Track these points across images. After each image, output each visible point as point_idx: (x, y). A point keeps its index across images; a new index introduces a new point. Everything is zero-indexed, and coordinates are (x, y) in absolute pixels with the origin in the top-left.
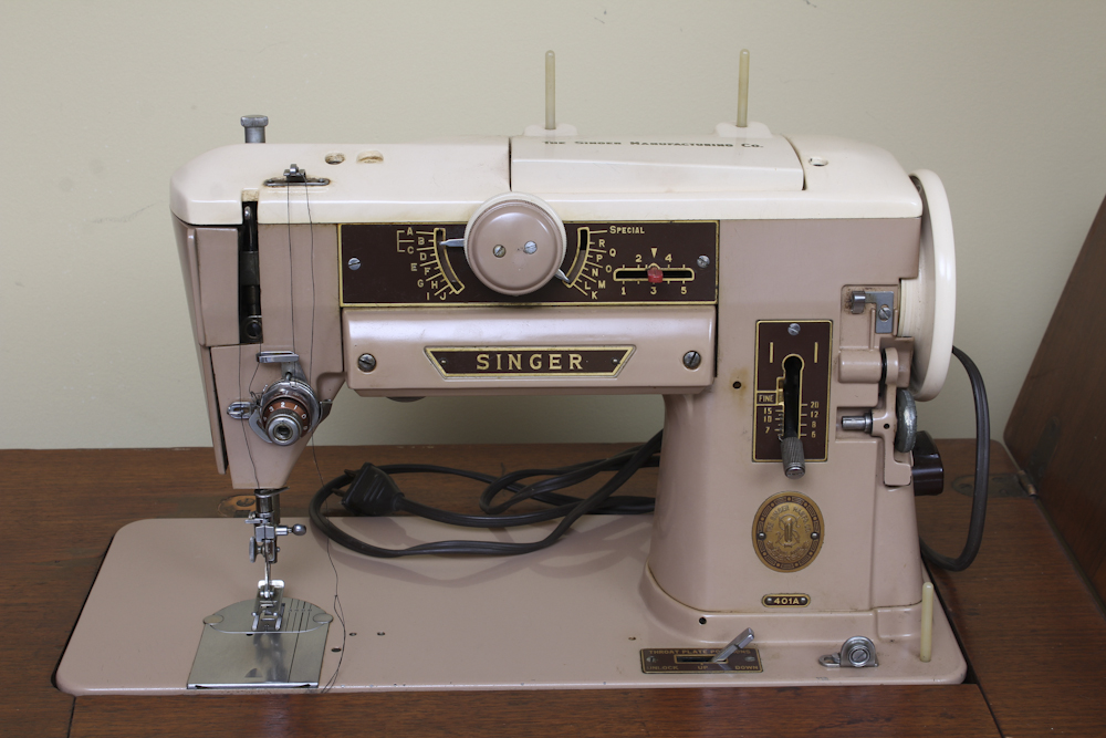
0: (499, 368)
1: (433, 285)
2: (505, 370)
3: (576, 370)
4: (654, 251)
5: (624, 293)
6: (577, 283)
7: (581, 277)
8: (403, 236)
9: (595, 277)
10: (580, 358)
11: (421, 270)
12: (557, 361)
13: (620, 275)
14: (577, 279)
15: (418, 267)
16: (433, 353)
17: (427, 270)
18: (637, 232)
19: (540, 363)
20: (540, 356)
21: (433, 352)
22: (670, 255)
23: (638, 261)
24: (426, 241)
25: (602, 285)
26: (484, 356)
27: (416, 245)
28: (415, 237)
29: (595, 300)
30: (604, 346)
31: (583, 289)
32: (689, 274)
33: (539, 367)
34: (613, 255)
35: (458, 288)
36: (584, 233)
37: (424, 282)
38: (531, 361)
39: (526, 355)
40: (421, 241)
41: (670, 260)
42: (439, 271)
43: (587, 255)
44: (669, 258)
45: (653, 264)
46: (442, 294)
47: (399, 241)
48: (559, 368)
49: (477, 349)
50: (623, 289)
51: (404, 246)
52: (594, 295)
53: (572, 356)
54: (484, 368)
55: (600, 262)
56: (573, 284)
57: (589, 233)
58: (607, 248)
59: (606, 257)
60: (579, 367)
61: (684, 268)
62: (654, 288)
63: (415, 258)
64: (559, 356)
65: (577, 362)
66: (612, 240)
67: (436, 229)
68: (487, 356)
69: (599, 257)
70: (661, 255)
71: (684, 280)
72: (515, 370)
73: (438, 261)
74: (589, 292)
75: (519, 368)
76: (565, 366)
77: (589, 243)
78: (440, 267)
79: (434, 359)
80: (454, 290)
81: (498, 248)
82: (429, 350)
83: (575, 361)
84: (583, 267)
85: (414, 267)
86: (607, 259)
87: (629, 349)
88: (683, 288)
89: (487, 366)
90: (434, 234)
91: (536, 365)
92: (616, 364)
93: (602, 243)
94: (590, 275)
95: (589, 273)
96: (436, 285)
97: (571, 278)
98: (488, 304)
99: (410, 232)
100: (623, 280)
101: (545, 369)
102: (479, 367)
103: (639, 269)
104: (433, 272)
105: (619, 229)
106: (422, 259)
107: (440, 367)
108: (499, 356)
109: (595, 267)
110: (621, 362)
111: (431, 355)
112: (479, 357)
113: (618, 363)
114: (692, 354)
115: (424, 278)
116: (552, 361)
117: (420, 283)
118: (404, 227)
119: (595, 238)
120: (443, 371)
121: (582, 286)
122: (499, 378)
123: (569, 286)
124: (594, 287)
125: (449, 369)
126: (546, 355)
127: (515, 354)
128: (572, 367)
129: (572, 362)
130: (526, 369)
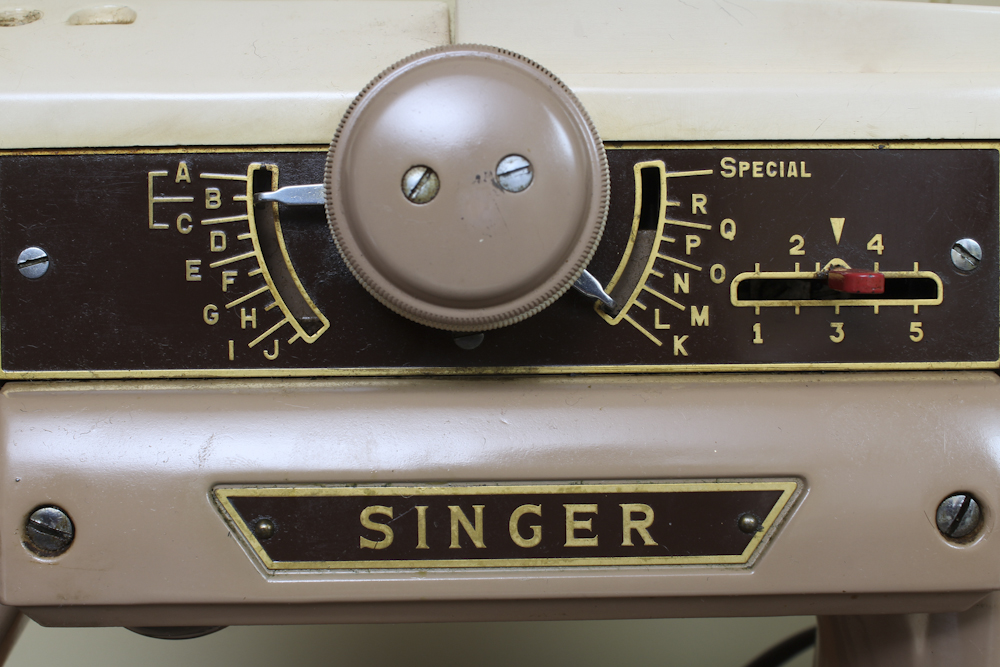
0: (422, 544)
1: (245, 318)
2: (439, 549)
3: (639, 549)
4: (838, 225)
5: (758, 340)
6: (634, 312)
7: (644, 296)
8: (166, 186)
9: (680, 297)
10: (650, 513)
11: (212, 277)
12: (587, 525)
13: (747, 290)
14: (633, 300)
15: (204, 269)
16: (239, 503)
17: (228, 278)
18: (793, 173)
19: (537, 529)
20: (537, 510)
21: (235, 501)
22: (878, 237)
23: (794, 251)
24: (226, 197)
25: (700, 317)
26: (381, 509)
27: (199, 210)
28: (197, 187)
29: (680, 359)
30: (717, 478)
31: (650, 326)
32: (926, 288)
33: (536, 540)
34: (730, 235)
35: (311, 326)
36: (651, 175)
37: (221, 310)
38: (513, 524)
39: (498, 508)
40: (214, 198)
41: (880, 248)
42: (259, 280)
43: (660, 237)
44: (876, 243)
45: (835, 261)
46: (268, 344)
47: (154, 199)
48: (593, 542)
49: (360, 491)
50: (757, 328)
51: (166, 213)
52: (678, 344)
53: (627, 509)
54: (381, 545)
55: (697, 253)
56: (623, 314)
57: (664, 175)
58: (714, 215)
59: (711, 238)
60: (649, 541)
61: (916, 272)
62: (839, 326)
63: (197, 243)
64: (592, 508)
65: (642, 527)
66: (727, 196)
67: (255, 165)
68: (388, 511)
69: (692, 242)
70: (856, 234)
71: (916, 303)
72: (468, 551)
73: (257, 252)
74: (667, 337)
75: (479, 544)
76: (608, 540)
77: (665, 203)
78: (263, 269)
79: (237, 518)
80: (301, 333)
81: (415, 177)
82: (224, 493)
83: (637, 523)
84: (649, 270)
85: (192, 270)
86: (713, 246)
87: (788, 487)
88: (915, 326)
89: (389, 539)
90: (249, 178)
91: (527, 534)
92: (751, 531)
93: (699, 202)
94: (669, 292)
95: (665, 285)
96: (253, 318)
97: (620, 293)
98: (395, 371)
99: (183, 174)
100: (758, 304)
101: (554, 547)
102: (365, 543)
103: (797, 274)
104: (245, 283)
105: (744, 166)
106: (214, 248)
107: (255, 544)
108: (421, 510)
109: (682, 270)
110: (766, 524)
111: (230, 508)
112: (365, 514)
113: (757, 527)
114: (961, 498)
115: (221, 299)
116: (571, 525)
117: (211, 316)
118: (167, 159)
119: (680, 189)
120: (263, 554)
121: (646, 318)
122: (422, 571)
123: (612, 321)
124: (680, 322)
125: (282, 547)
126: (554, 506)
127: (467, 503)
128: (627, 542)
129: (628, 525)
130: (498, 546)
